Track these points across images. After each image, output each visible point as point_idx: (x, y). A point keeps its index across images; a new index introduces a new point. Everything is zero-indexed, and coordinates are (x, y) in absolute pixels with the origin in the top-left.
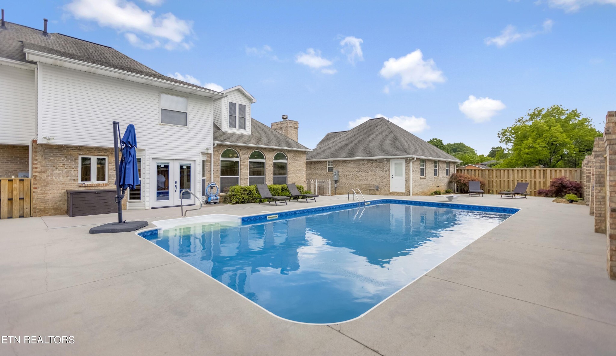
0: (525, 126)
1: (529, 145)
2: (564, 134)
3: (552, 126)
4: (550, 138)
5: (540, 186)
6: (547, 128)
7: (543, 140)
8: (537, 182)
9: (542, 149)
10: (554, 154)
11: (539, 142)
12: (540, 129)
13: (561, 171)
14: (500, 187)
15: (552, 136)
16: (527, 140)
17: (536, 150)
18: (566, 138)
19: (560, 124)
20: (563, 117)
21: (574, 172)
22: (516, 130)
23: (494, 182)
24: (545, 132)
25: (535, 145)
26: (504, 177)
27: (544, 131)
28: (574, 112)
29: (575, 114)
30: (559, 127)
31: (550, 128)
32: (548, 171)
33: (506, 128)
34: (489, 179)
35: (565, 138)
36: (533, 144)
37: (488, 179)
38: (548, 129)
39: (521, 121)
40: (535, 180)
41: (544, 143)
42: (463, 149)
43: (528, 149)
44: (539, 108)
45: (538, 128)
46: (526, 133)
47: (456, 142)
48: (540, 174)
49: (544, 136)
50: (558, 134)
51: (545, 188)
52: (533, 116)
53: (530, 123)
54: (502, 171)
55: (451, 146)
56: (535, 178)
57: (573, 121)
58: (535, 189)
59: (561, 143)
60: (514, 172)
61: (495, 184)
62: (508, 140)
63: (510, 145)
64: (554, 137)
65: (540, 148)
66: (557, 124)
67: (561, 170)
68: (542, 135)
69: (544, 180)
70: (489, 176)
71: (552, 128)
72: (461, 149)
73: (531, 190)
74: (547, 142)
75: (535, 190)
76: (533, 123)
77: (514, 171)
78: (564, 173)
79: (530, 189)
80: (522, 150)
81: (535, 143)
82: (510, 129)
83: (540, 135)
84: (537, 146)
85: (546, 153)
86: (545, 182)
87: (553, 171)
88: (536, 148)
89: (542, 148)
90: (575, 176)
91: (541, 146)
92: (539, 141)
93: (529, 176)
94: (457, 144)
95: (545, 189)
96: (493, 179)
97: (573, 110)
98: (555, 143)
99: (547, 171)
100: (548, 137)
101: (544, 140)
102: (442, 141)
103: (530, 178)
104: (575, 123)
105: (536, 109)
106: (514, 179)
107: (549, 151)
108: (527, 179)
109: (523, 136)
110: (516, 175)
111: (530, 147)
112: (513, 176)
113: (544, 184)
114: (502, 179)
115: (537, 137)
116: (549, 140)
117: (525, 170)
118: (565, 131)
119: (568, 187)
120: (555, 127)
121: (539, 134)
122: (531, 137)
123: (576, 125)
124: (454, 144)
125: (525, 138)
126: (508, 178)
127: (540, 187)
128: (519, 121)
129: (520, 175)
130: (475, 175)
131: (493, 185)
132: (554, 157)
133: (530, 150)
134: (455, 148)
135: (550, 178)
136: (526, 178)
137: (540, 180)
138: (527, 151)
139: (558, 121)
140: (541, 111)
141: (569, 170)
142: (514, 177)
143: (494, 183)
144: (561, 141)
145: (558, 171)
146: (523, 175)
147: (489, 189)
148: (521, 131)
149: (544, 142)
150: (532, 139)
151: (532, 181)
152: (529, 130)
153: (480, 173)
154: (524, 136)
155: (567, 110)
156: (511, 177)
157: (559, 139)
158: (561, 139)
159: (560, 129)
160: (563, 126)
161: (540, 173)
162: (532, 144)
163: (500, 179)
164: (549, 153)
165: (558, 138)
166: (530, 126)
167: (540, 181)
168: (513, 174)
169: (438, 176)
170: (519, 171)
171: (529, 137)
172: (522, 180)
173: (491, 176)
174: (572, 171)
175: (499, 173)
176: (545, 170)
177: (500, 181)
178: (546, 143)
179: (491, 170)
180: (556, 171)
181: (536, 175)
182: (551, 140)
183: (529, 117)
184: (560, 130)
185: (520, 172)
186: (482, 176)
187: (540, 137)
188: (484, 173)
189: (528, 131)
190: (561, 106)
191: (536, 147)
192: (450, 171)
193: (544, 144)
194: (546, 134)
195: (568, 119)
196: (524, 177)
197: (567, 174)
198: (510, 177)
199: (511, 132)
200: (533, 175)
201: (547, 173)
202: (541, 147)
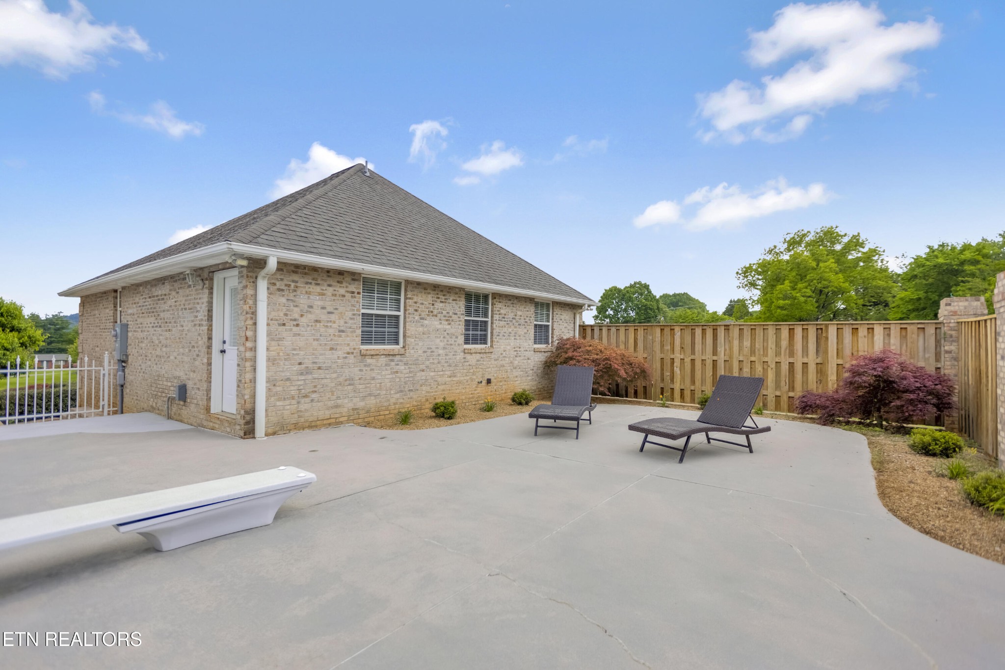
0: (779, 261)
1: (784, 293)
2: (840, 275)
3: (821, 260)
4: (819, 281)
5: (805, 382)
6: (814, 264)
7: (807, 284)
8: (798, 368)
9: (805, 302)
10: (823, 310)
11: (800, 288)
12: (802, 266)
13: (871, 330)
14: (693, 382)
15: (821, 279)
16: (783, 284)
17: (796, 301)
18: (843, 283)
19: (833, 258)
20: (838, 247)
21: (915, 336)
22: (764, 268)
23: (675, 364)
24: (810, 272)
25: (794, 293)
26: (703, 351)
27: (808, 270)
28: (855, 238)
29: (856, 243)
30: (832, 263)
31: (817, 265)
32: (832, 331)
33: (748, 265)
34: (662, 356)
35: (842, 281)
36: (792, 292)
37: (658, 355)
38: (815, 267)
39: (773, 252)
40: (791, 360)
41: (808, 290)
42: (688, 302)
43: (784, 299)
44: (802, 230)
45: (798, 264)
46: (780, 273)
47: (677, 292)
48: (807, 342)
49: (808, 277)
50: (831, 274)
51: (820, 387)
52: (793, 243)
53: (786, 257)
54: (698, 331)
55: (670, 298)
56: (792, 353)
57: (853, 256)
58: (792, 388)
59: (836, 290)
60: (731, 335)
61: (679, 372)
62: (753, 285)
63: (756, 294)
64: (824, 280)
65: (802, 299)
66: (829, 257)
67: (873, 329)
68: (806, 276)
69: (819, 361)
70: (662, 346)
71: (821, 265)
72: (685, 303)
73: (778, 393)
74: (813, 289)
75: (791, 394)
76: (790, 256)
77: (731, 331)
78: (882, 338)
79: (776, 389)
80: (773, 302)
81: (794, 289)
82: (754, 267)
83: (802, 277)
84: (798, 295)
85: (811, 308)
86: (821, 368)
87: (847, 332)
88: (795, 298)
89: (805, 298)
90: (918, 348)
91: (803, 294)
92: (800, 286)
93: (774, 347)
94: (679, 295)
95: (820, 391)
96: (672, 356)
97: (853, 236)
98: (826, 290)
99: (827, 331)
100: (815, 279)
101: (809, 285)
102: (649, 286)
103: (778, 354)
104: (857, 257)
105: (799, 231)
106: (731, 357)
107: (816, 305)
108: (767, 356)
109: (775, 278)
110: (736, 343)
111: (785, 298)
112: (727, 347)
113: (817, 372)
114: (698, 357)
115: (798, 279)
116: (816, 284)
117: (762, 327)
118: (841, 271)
119: (906, 391)
120: (826, 262)
121: (800, 275)
122: (788, 279)
123: (858, 259)
124: (675, 295)
125: (778, 281)
126: (715, 352)
127: (807, 384)
128: (770, 252)
129: (747, 343)
130: (626, 343)
131: (673, 373)
132: (823, 315)
133: (787, 302)
134: (675, 300)
135: (837, 355)
136: (765, 354)
137: (805, 360)
138: (781, 302)
139: (832, 252)
140: (804, 235)
141: (899, 327)
142: (731, 349)
143: (675, 368)
144: (836, 287)
145: (863, 332)
146: (757, 346)
147: (662, 385)
148: (773, 269)
149: (809, 287)
150: (790, 282)
151: (782, 364)
152: (784, 267)
153: (639, 337)
154: (777, 278)
155: (845, 235)
156: (721, 350)
157: (831, 284)
158: (836, 284)
159: (834, 266)
160: (838, 261)
161: (805, 338)
162: (789, 292)
163: (693, 357)
164: (817, 307)
165: (830, 282)
166: (788, 262)
167: (805, 365)
168: (727, 340)
169: (492, 346)
170: (745, 331)
171: (784, 280)
172: (753, 359)
173: (669, 347)
174: (908, 329)
175: (688, 339)
176: (823, 327)
177: (693, 361)
178: (811, 290)
179: (669, 329)
180: (855, 330)
181: (793, 346)
182: (820, 286)
183: (786, 245)
184: (834, 268)
185: (747, 333)
186: (645, 348)
187: (801, 280)
188: (651, 338)
189: (783, 270)
190: (836, 227)
191: (796, 296)
192: (553, 329)
193: (809, 292)
194: (812, 275)
195: (847, 248)
196: (759, 350)
197: (892, 341)
198: (719, 349)
199: (756, 270)
200: (784, 343)
201: (827, 338)
202: (803, 296)
